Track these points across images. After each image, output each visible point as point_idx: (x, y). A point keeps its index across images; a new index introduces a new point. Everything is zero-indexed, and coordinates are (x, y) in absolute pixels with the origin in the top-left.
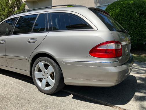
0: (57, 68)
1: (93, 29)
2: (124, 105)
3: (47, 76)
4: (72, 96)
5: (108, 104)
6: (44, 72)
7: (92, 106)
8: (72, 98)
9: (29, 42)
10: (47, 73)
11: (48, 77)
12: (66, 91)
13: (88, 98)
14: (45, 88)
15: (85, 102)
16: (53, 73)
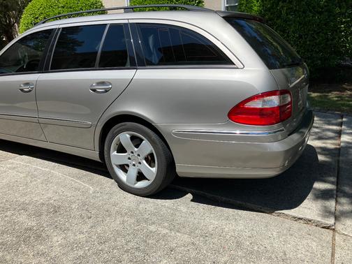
0: (160, 145)
1: (234, 64)
2: (292, 210)
3: (140, 161)
4: (189, 196)
5: (263, 210)
6: (132, 153)
7: (233, 215)
8: (192, 201)
9: (94, 90)
10: (139, 155)
11: (140, 163)
12: (177, 187)
13: (224, 199)
14: (135, 184)
15: (219, 208)
16: (151, 155)
